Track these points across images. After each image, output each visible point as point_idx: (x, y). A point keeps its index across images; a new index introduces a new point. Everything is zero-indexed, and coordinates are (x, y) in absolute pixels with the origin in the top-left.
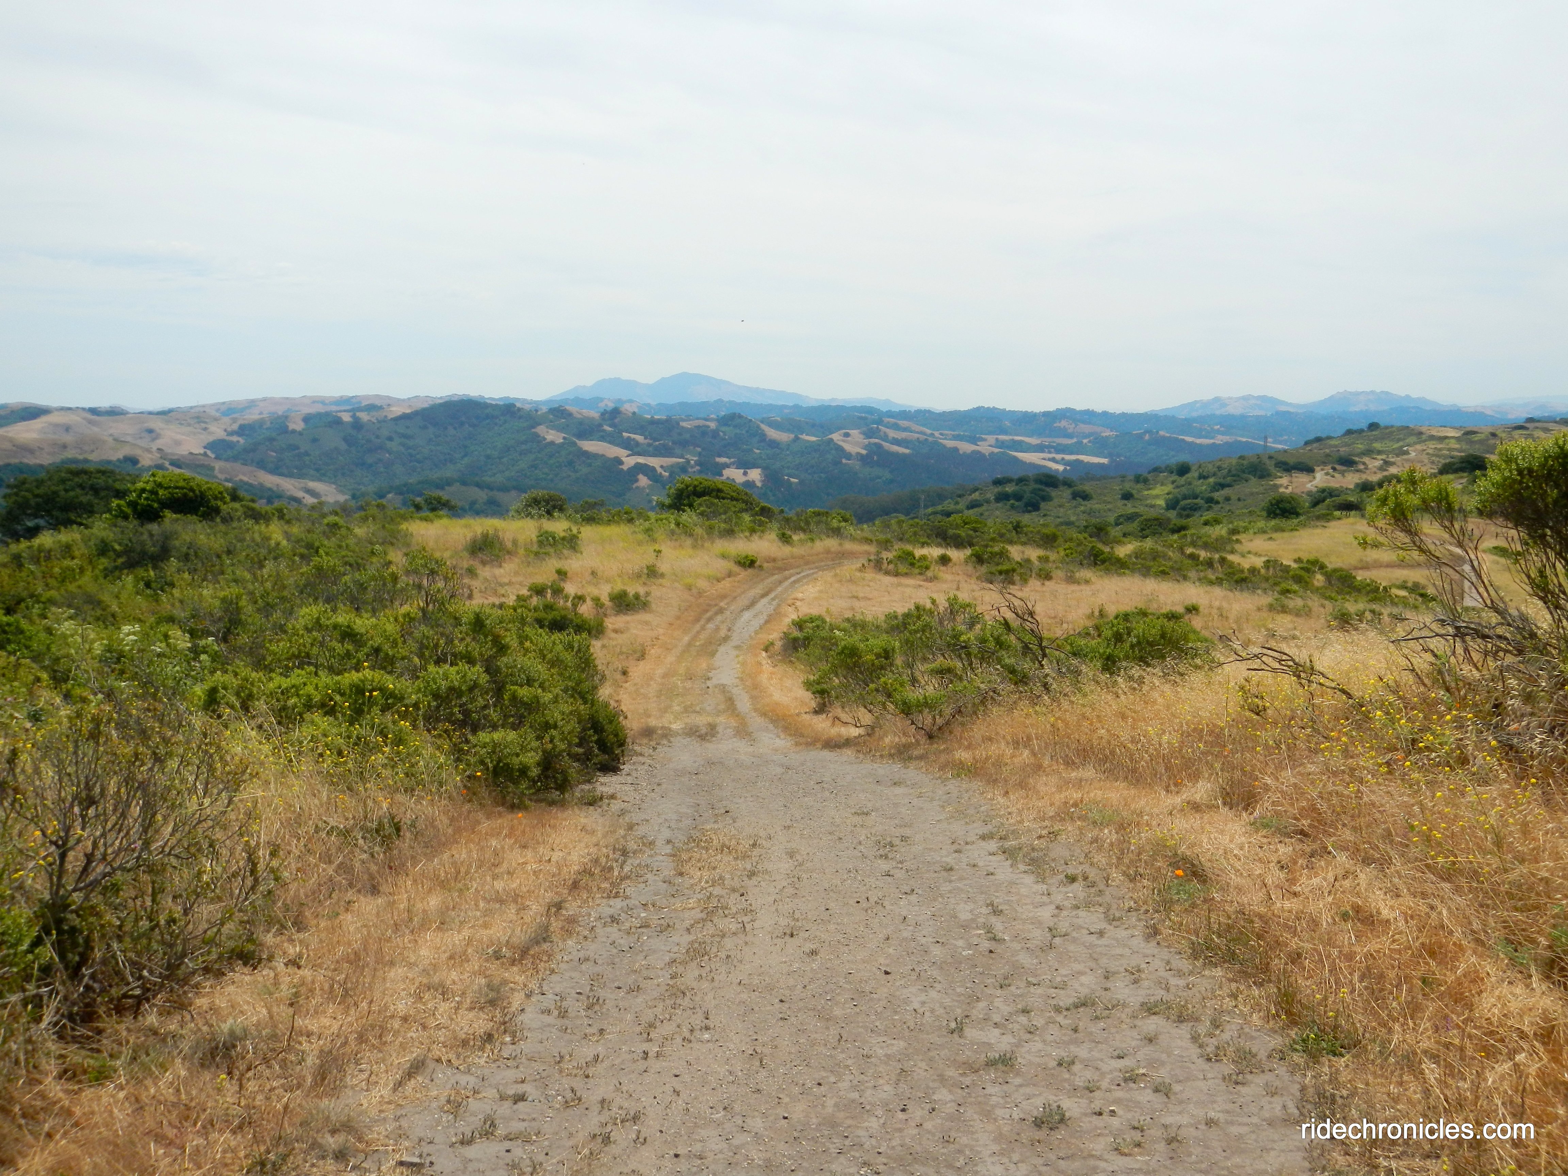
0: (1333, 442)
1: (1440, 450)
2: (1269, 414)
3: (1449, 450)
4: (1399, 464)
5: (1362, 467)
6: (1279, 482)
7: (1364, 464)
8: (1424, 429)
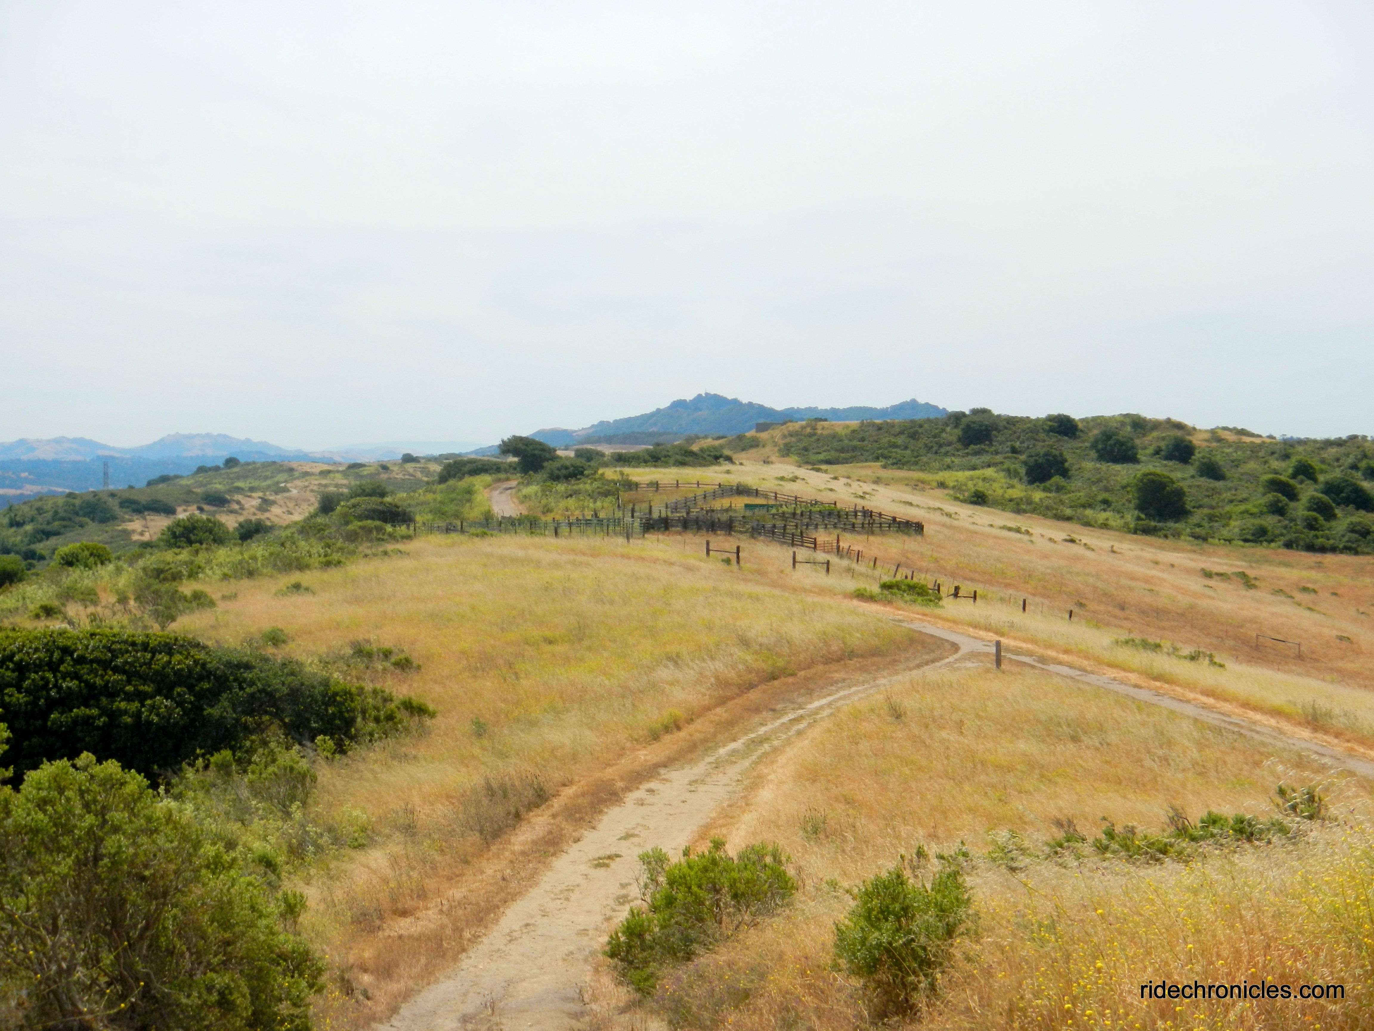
0: (184, 482)
1: (326, 486)
2: (88, 460)
3: (337, 486)
4: (282, 502)
5: (236, 507)
6: (130, 526)
7: (238, 503)
8: (294, 465)
